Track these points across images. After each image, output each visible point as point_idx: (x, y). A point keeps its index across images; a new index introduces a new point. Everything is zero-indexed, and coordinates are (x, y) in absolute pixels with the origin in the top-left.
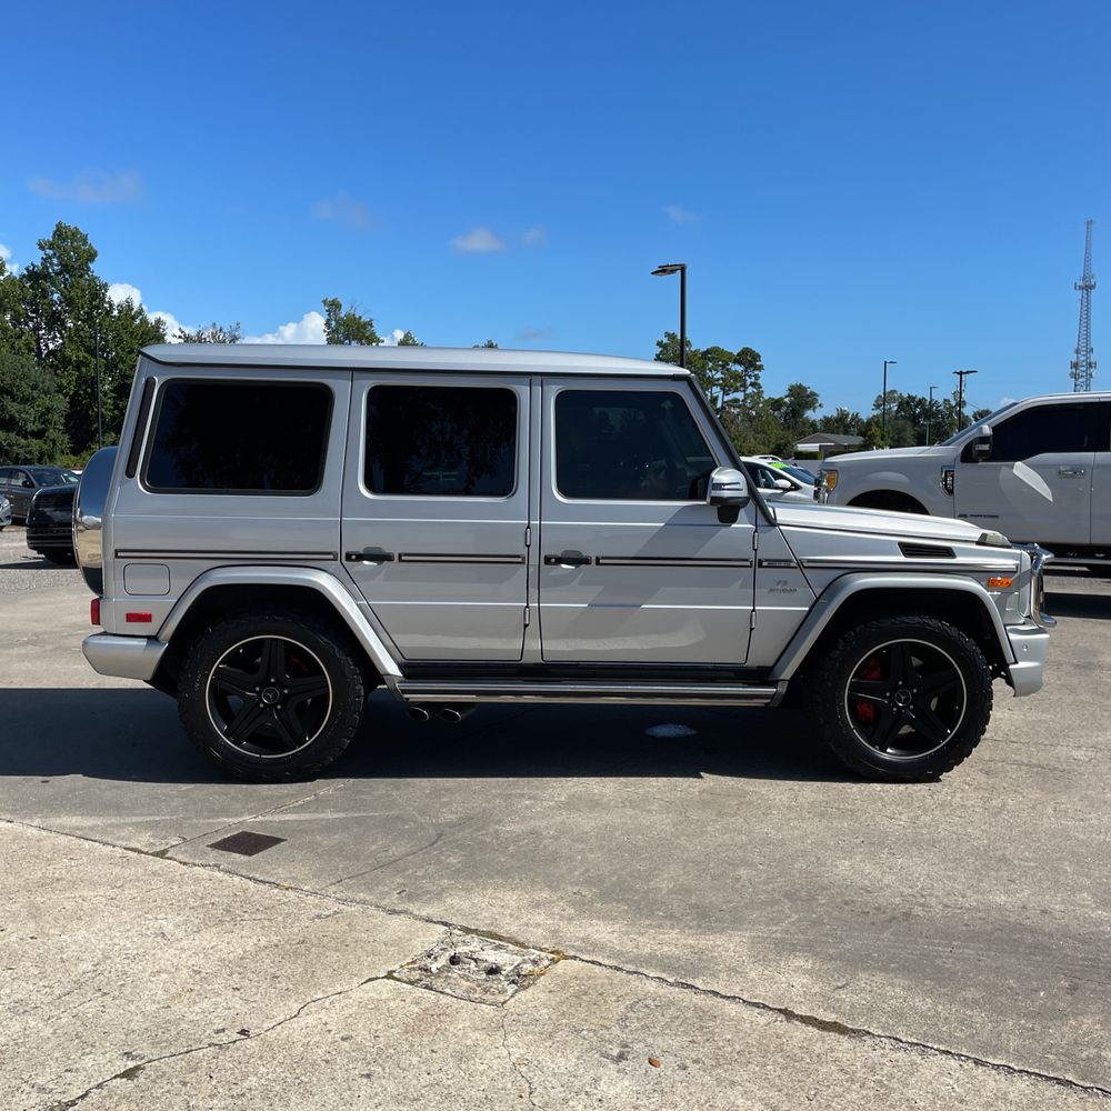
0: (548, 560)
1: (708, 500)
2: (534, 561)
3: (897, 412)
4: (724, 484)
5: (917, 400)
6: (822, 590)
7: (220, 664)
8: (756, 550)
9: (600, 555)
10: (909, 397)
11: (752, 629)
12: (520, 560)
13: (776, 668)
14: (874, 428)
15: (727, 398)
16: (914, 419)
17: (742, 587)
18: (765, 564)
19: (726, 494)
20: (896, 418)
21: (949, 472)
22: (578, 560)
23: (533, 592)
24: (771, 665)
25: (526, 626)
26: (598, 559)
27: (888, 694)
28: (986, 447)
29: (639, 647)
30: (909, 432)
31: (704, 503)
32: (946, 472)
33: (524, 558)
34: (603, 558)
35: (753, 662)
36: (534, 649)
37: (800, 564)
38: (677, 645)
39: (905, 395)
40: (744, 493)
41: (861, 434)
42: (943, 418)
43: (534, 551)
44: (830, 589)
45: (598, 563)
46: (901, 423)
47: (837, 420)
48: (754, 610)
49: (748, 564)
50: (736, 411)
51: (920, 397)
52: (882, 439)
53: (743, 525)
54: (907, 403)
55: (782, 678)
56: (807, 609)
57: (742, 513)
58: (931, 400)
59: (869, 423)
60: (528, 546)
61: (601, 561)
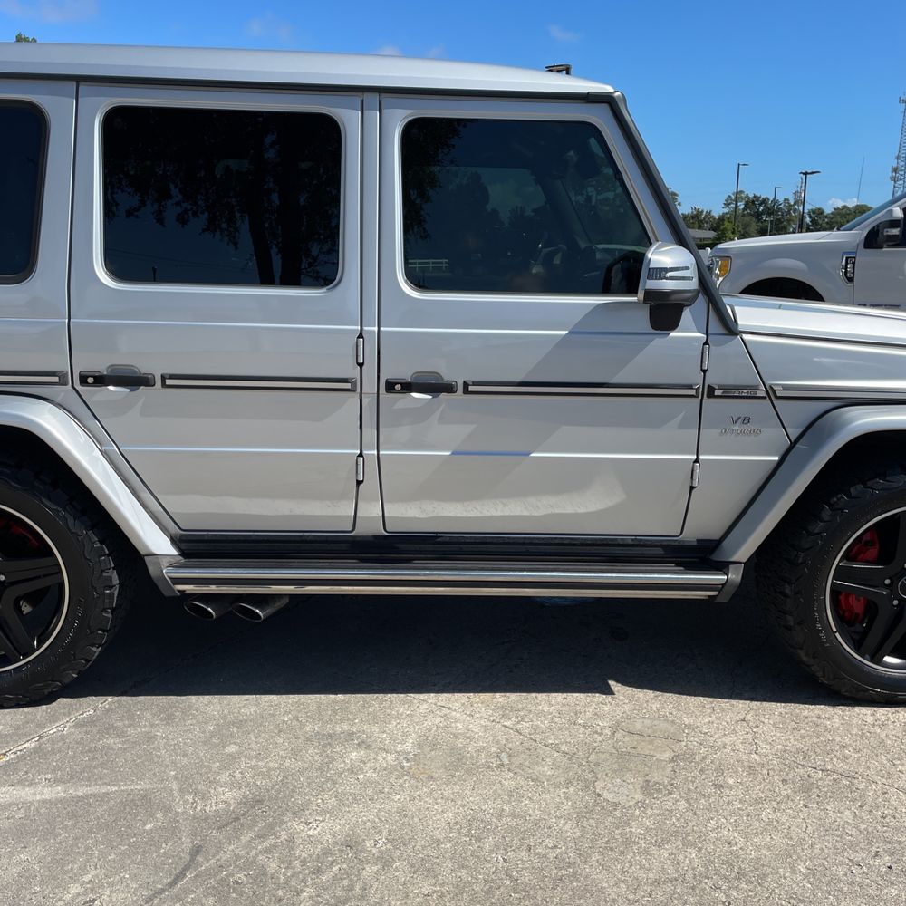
0: (390, 387)
1: (641, 294)
2: (370, 386)
3: (744, 210)
4: (667, 270)
5: (761, 199)
6: (800, 430)
8: (704, 371)
9: (470, 378)
10: (755, 197)
11: (692, 488)
12: (348, 386)
13: (725, 543)
14: (726, 223)
15: (599, 197)
16: (758, 216)
17: (681, 426)
18: (718, 392)
19: (667, 285)
20: (743, 215)
21: (851, 260)
22: (437, 387)
23: (369, 433)
24: (717, 537)
25: (359, 483)
26: (466, 385)
27: (887, 582)
28: (895, 231)
29: (526, 513)
30: (754, 227)
31: (635, 299)
32: (847, 259)
33: (354, 384)
34: (475, 384)
35: (692, 533)
36: (371, 516)
37: (771, 394)
38: (582, 510)
39: (751, 195)
40: (693, 285)
41: (713, 229)
42: (782, 215)
43: (370, 370)
44: (813, 430)
45: (466, 391)
46: (747, 218)
47: (693, 217)
48: (697, 461)
49: (693, 392)
50: (607, 208)
51: (763, 196)
52: (733, 233)
53: (688, 332)
54: (752, 202)
55: (734, 559)
56: (777, 458)
57: (687, 315)
58: (775, 198)
59: (722, 219)
60: (361, 365)
61: (471, 388)
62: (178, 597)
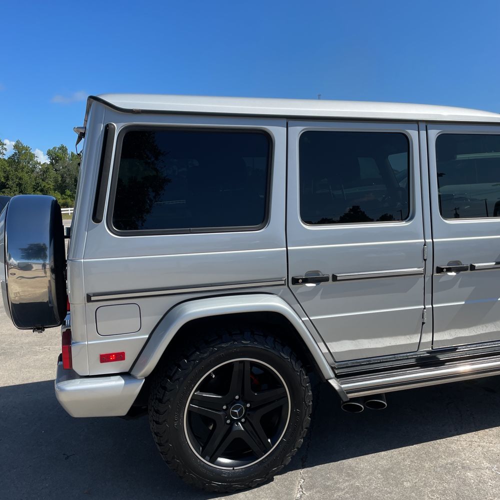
7: (195, 391)
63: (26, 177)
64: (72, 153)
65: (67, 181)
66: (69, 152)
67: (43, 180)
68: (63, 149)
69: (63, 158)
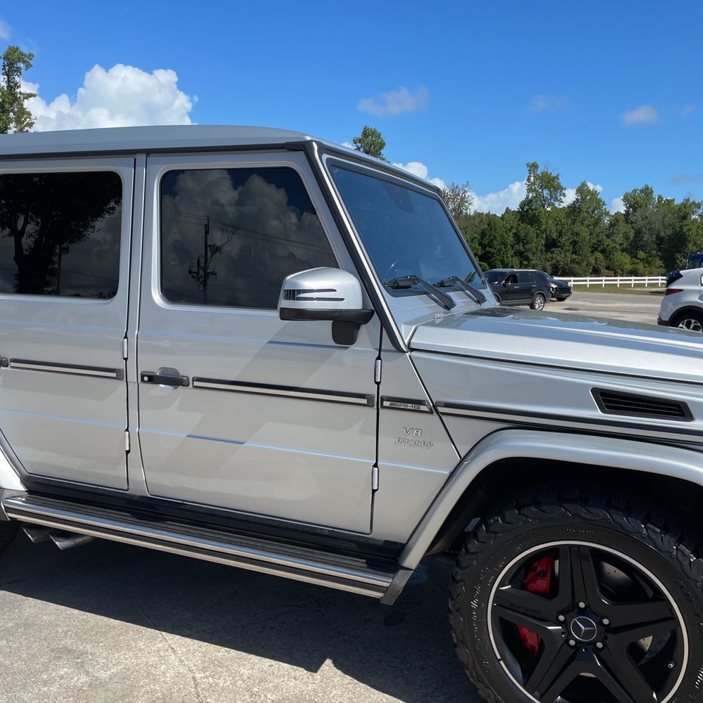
2: (132, 377)
6: (469, 448)
8: (378, 384)
9: (197, 375)
11: (374, 490)
12: (115, 375)
17: (362, 431)
18: (386, 404)
23: (133, 413)
24: (403, 541)
26: (195, 380)
27: (561, 618)
33: (120, 374)
34: (199, 380)
35: (380, 534)
36: (139, 479)
37: (434, 409)
48: (376, 466)
49: (369, 402)
53: (364, 347)
55: (405, 564)
56: (447, 473)
60: (126, 360)
61: (195, 384)
62: (9, 522)
63: (585, 232)
64: (660, 197)
65: (645, 239)
66: (655, 195)
67: (608, 237)
68: (647, 192)
69: (644, 205)
